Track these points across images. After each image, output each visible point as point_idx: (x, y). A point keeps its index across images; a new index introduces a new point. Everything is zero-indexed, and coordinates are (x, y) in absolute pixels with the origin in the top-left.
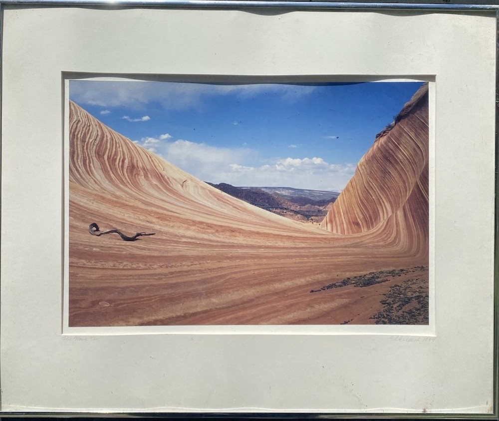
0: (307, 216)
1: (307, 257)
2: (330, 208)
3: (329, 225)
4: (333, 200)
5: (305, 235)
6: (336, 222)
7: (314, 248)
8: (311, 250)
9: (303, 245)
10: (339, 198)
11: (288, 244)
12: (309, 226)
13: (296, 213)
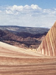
0: (28, 45)
1: (29, 71)
2: (43, 39)
3: (43, 50)
4: (45, 34)
5: (27, 57)
6: (47, 48)
7: (33, 65)
8: (31, 67)
9: (26, 64)
10: (49, 32)
11: (16, 63)
12: (30, 52)
13: (21, 43)
